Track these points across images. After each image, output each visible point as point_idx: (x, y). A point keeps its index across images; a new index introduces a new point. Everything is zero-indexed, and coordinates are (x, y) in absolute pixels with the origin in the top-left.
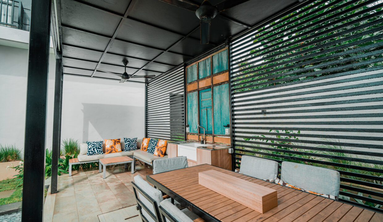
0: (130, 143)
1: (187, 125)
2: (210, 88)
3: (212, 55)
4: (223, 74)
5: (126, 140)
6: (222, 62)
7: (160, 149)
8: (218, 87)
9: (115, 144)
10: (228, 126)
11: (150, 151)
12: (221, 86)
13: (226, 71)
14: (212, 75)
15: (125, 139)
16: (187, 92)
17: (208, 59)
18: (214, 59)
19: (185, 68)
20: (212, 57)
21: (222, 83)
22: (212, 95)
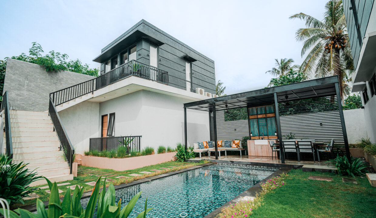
1: (250, 133)
2: (266, 118)
4: (272, 114)
5: (209, 142)
6: (271, 109)
8: (269, 118)
9: (207, 144)
10: (276, 132)
14: (266, 113)
16: (250, 119)
17: (263, 107)
18: (267, 108)
19: (248, 108)
20: (265, 107)
21: (272, 117)
22: (266, 121)
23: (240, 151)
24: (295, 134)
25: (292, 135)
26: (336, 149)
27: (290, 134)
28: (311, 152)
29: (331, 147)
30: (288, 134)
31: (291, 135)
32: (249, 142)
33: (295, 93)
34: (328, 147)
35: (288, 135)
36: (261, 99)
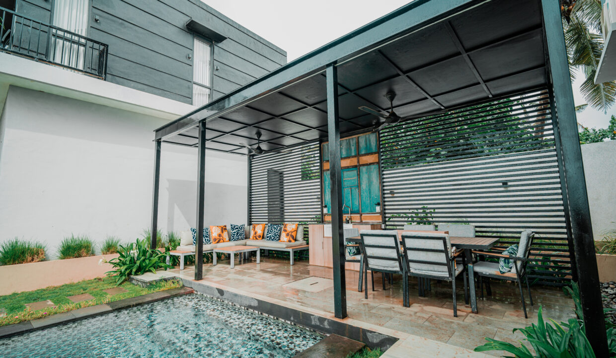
0: (239, 231)
1: (324, 205)
2: (357, 167)
3: (358, 135)
4: (372, 156)
5: (233, 228)
6: (370, 144)
7: (290, 234)
8: (366, 167)
9: (222, 232)
10: (378, 204)
11: (272, 238)
12: (369, 166)
13: (375, 153)
14: (358, 155)
15: (232, 225)
16: (324, 171)
17: (353, 139)
18: (360, 140)
19: (320, 144)
20: (358, 137)
21: (371, 164)
22: (359, 175)
23: (289, 252)
24: (434, 209)
25: (427, 213)
26: (541, 258)
27: (421, 211)
28: (447, 275)
29: (519, 259)
30: (417, 209)
31: (424, 212)
32: (313, 230)
33: (432, 97)
34: (507, 260)
35: (416, 211)
36: (352, 120)
